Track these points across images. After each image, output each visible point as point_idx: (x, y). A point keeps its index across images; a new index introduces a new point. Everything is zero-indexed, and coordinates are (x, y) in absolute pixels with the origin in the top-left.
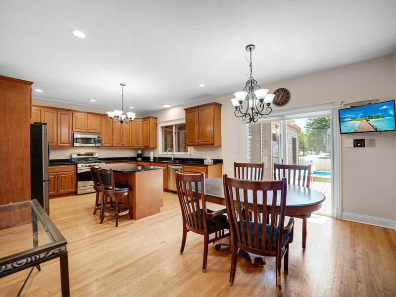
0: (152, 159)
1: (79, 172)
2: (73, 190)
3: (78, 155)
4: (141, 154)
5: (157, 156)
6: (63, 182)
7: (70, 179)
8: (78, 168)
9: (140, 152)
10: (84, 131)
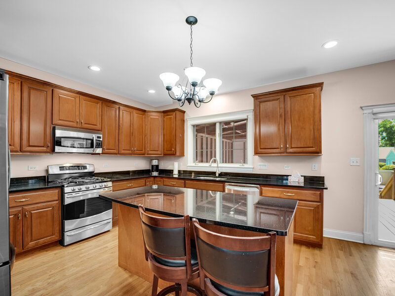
0: (176, 173)
1: (68, 201)
2: (56, 237)
3: (62, 168)
4: (157, 166)
5: (183, 168)
6: (34, 225)
7: (50, 217)
8: (66, 195)
9: (155, 162)
10: (75, 124)
